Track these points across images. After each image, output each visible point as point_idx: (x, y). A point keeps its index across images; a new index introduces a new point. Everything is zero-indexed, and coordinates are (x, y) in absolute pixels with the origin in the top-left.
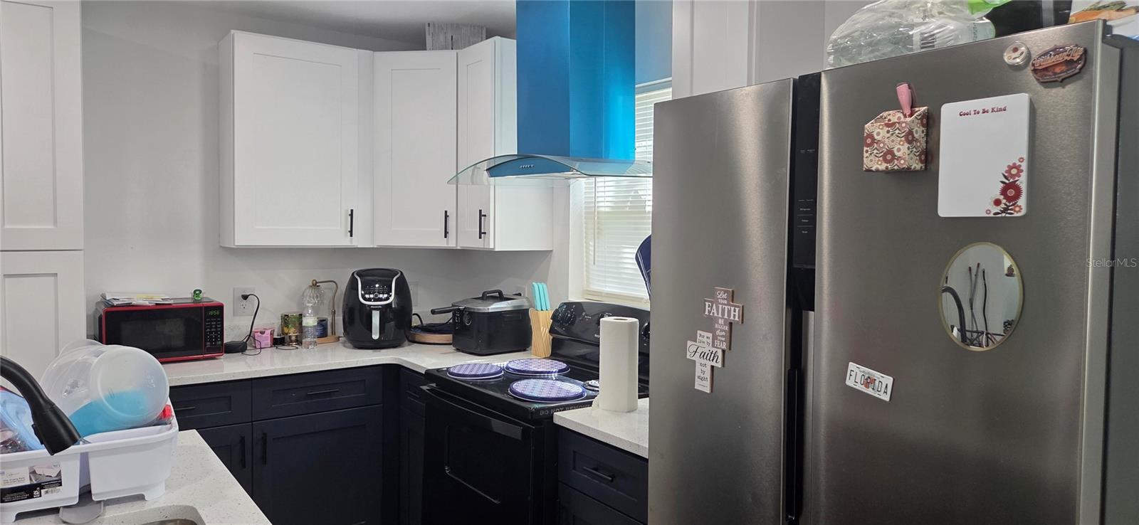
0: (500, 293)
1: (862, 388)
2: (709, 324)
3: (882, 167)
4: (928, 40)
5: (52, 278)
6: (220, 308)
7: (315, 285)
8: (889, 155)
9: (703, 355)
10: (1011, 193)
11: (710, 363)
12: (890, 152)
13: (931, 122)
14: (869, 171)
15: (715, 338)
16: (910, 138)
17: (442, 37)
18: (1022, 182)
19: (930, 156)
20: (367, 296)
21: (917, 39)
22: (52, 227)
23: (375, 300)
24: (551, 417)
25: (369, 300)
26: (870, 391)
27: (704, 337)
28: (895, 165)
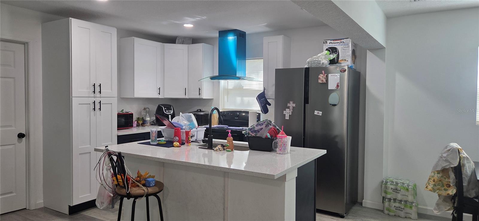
0: (200, 110)
1: (317, 114)
2: (289, 108)
3: (322, 82)
4: (323, 64)
5: (111, 105)
6: (132, 114)
7: (145, 109)
8: (322, 81)
9: (287, 113)
10: (338, 86)
11: (289, 114)
12: (323, 80)
13: (327, 76)
14: (319, 83)
15: (290, 110)
16: (325, 79)
17: (180, 40)
18: (339, 85)
19: (327, 80)
20: (166, 111)
21: (321, 63)
22: (111, 91)
23: (168, 112)
24: (242, 132)
25: (167, 112)
26: (318, 114)
27: (287, 110)
28: (323, 82)
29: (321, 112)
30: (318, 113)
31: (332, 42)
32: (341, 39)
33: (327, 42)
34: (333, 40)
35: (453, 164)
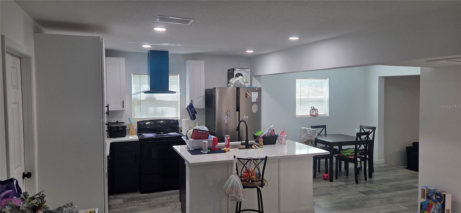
29: (248, 117)
30: (246, 117)
31: (239, 69)
32: (245, 69)
33: (236, 69)
34: (240, 69)
35: (313, 137)
